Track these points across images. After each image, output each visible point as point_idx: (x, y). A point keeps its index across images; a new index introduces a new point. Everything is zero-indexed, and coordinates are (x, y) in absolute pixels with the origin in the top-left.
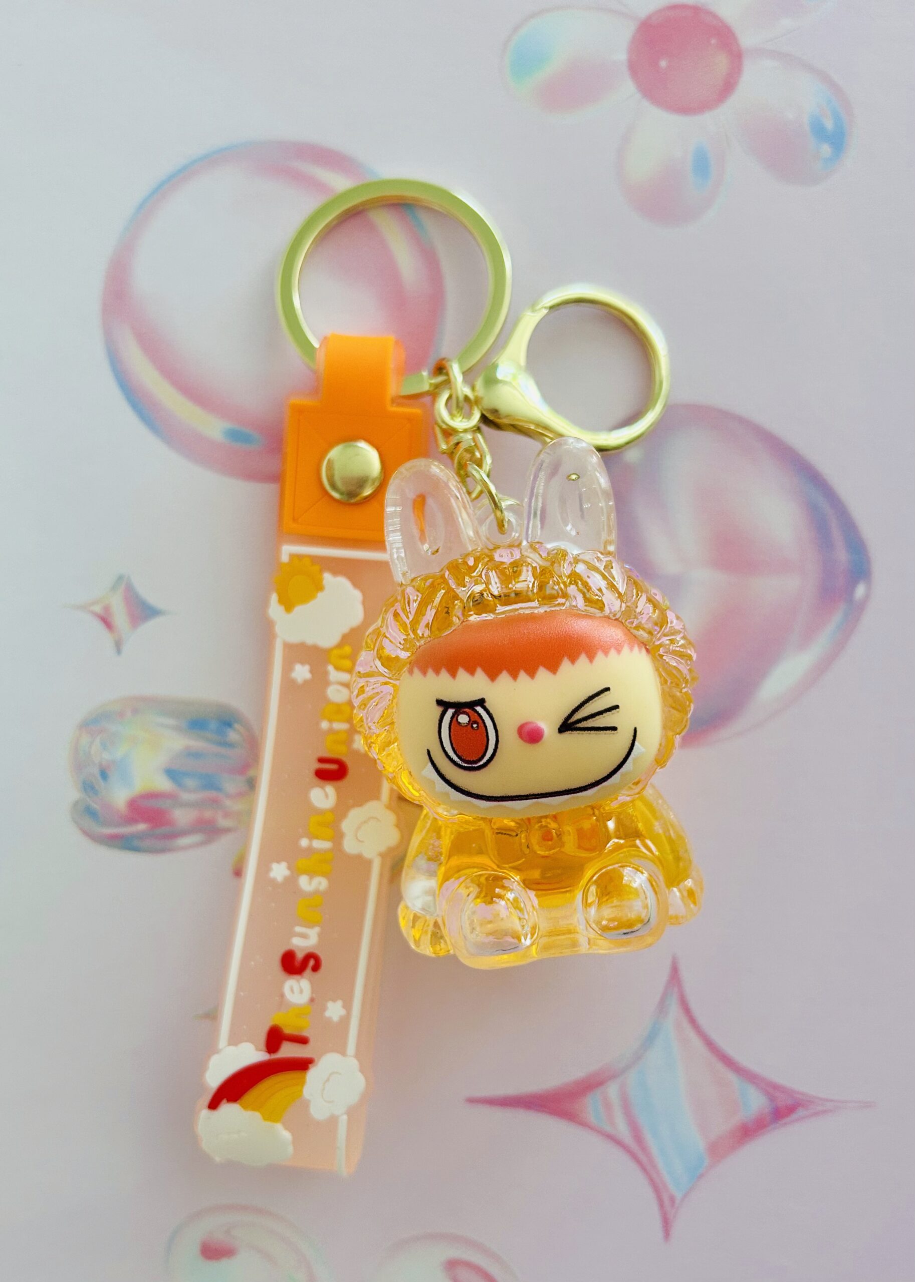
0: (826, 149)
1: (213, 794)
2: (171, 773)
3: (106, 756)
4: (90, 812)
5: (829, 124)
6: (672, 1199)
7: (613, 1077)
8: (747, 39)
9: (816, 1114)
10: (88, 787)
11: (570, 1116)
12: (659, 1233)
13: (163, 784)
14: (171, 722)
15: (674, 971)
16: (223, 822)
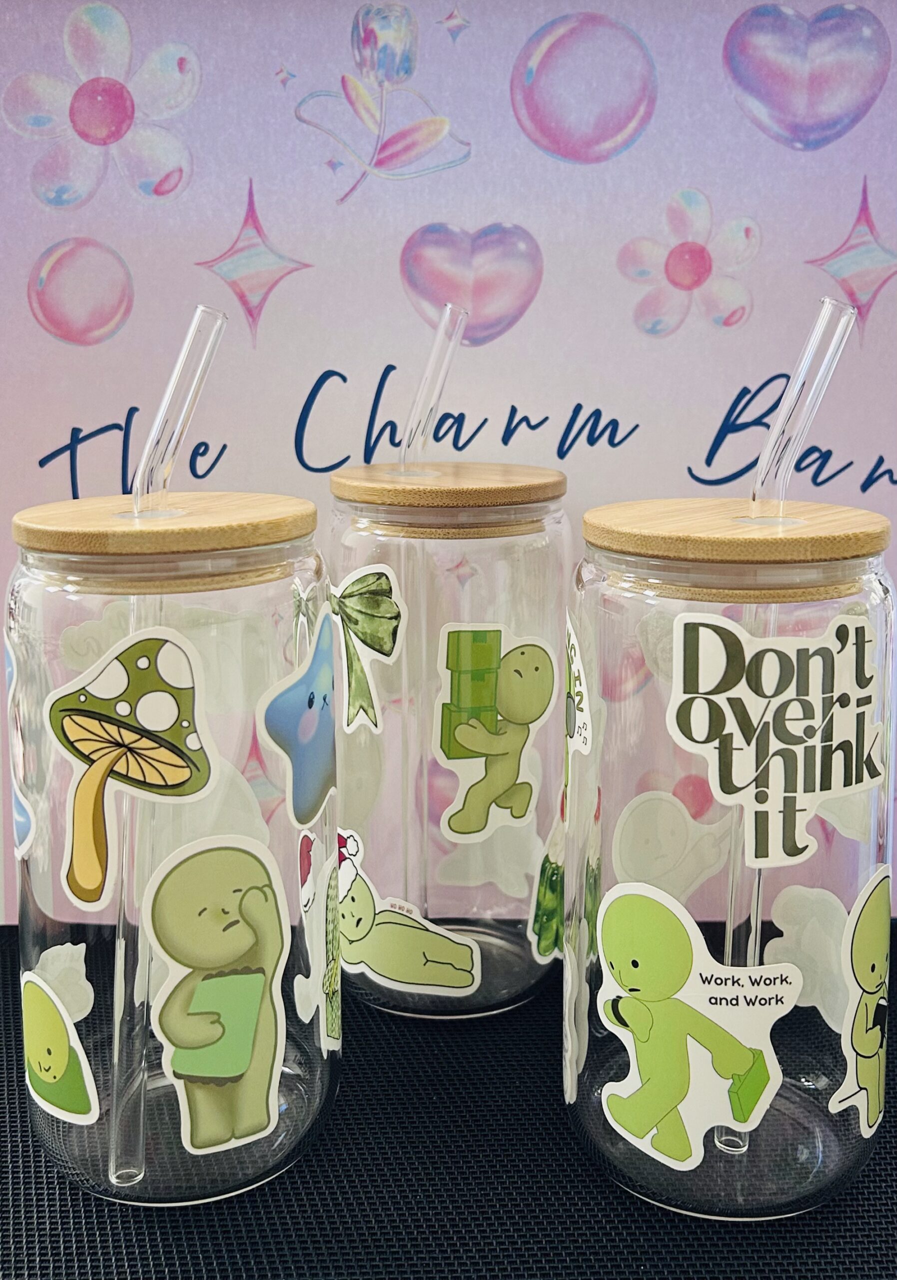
0: (649, 326)
1: (376, 67)
2: (385, 47)
3: (392, 19)
4: (368, 13)
5: (659, 328)
6: (212, 266)
7: (264, 242)
8: (696, 292)
9: (250, 325)
10: (379, 12)
11: (246, 221)
12: (199, 261)
13: (381, 44)
14: (408, 46)
15: (307, 266)
16: (365, 70)
